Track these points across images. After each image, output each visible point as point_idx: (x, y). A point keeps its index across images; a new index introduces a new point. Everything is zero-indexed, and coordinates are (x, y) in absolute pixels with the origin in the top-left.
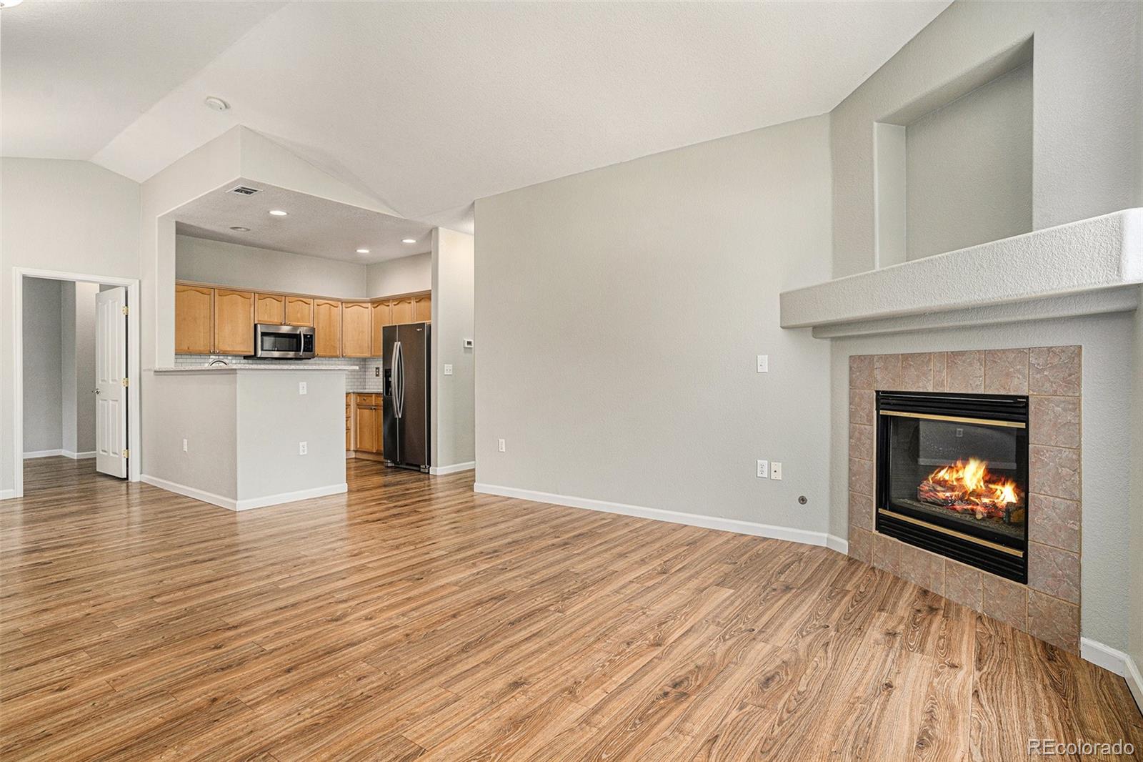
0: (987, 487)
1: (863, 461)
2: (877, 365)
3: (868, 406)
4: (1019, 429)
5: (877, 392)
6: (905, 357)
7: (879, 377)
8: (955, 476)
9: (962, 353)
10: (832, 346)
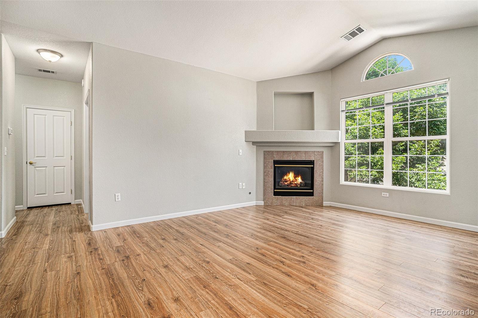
0: (295, 179)
1: (269, 179)
2: (274, 153)
3: (272, 164)
4: (311, 167)
5: (274, 160)
6: (284, 152)
7: (275, 157)
8: (288, 177)
9: (300, 151)
10: (256, 148)
